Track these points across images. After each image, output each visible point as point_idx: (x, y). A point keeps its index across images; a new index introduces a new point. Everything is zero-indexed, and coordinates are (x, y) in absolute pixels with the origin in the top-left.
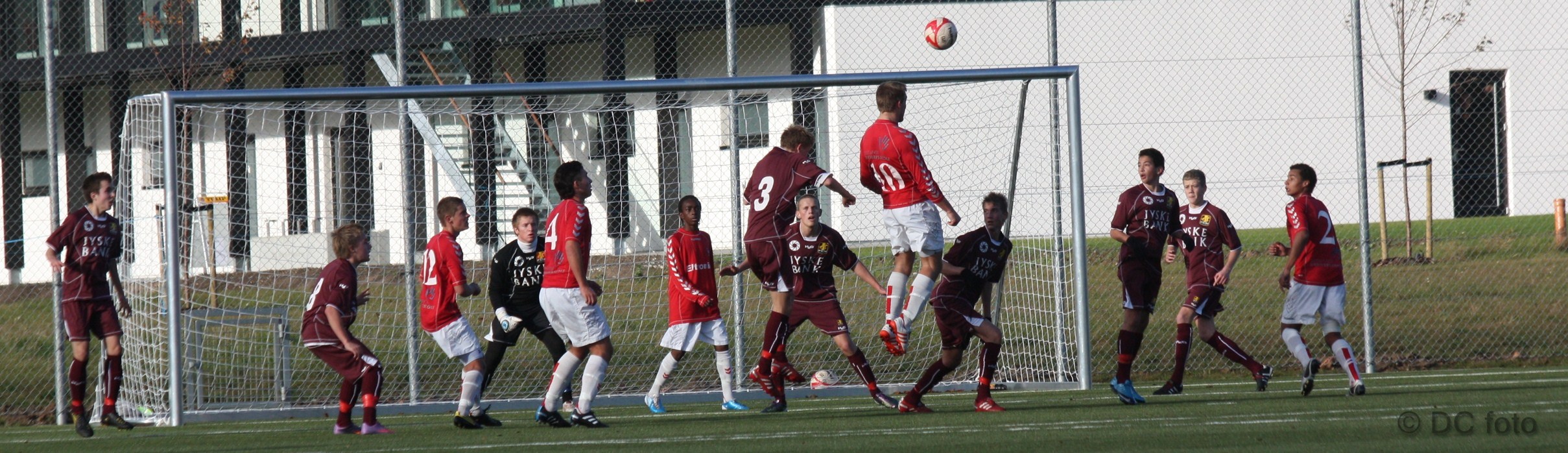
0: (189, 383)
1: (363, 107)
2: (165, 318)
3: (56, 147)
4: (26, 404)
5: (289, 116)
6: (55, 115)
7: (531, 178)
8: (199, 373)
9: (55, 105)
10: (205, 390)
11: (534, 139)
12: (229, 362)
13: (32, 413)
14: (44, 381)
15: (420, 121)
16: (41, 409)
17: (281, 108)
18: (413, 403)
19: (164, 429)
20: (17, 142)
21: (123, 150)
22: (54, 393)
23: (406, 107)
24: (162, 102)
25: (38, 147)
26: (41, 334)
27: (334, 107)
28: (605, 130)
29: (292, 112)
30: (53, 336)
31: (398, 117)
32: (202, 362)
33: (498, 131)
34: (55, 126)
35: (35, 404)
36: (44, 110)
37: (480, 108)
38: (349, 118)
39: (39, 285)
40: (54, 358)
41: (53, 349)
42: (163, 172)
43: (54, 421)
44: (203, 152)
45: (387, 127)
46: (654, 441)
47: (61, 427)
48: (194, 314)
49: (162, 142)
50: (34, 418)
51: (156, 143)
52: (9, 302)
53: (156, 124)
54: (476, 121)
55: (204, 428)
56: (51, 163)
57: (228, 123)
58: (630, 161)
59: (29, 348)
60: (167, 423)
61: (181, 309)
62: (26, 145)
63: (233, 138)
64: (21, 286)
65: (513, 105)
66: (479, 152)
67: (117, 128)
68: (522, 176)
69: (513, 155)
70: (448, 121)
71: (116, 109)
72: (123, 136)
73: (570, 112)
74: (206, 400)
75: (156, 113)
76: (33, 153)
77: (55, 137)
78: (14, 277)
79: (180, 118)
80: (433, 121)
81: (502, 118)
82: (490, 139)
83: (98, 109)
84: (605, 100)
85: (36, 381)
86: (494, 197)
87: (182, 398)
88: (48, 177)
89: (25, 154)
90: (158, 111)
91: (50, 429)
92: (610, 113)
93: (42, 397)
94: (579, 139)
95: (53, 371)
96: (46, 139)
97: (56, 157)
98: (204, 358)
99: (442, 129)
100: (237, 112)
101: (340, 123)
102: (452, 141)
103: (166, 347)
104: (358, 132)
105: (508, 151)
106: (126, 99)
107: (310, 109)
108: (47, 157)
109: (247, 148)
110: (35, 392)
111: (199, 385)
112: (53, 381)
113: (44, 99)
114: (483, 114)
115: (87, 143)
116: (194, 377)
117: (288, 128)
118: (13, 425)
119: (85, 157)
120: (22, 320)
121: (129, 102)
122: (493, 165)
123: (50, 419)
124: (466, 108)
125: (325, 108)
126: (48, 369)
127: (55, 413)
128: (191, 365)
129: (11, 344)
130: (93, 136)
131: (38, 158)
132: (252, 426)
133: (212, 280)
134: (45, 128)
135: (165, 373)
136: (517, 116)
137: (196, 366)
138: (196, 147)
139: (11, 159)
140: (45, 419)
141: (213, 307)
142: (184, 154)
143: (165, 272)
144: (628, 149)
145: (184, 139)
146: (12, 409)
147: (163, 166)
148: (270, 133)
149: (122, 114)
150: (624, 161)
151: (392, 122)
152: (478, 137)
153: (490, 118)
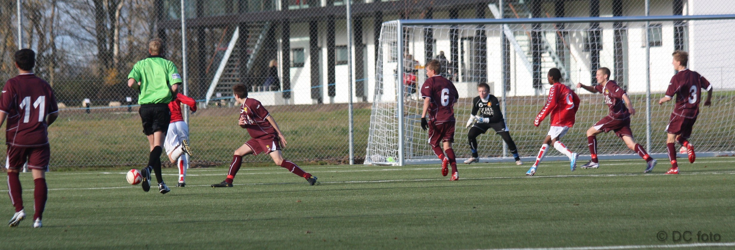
0: (407, 147)
1: (484, 27)
2: (397, 119)
3: (351, 44)
4: (337, 156)
5: (452, 31)
6: (351, 30)
7: (557, 59)
8: (412, 143)
9: (351, 25)
10: (414, 151)
11: (559, 42)
12: (424, 138)
13: (339, 159)
14: (344, 146)
15: (509, 33)
16: (343, 158)
17: (449, 28)
18: (504, 158)
19: (396, 167)
20: (334, 42)
21: (380, 45)
22: (348, 151)
23: (503, 28)
24: (397, 24)
25: (343, 44)
26: (343, 125)
27: (472, 27)
28: (591, 39)
29: (454, 30)
30: (348, 126)
31: (499, 32)
32: (413, 138)
33: (543, 39)
34: (351, 35)
35: (340, 155)
36: (346, 27)
37: (536, 28)
38: (478, 32)
39: (343, 104)
40: (349, 135)
41: (348, 132)
42: (397, 55)
43: (348, 163)
44: (414, 46)
45: (495, 36)
46: (611, 175)
47: (352, 166)
48: (410, 118)
49: (397, 43)
50: (340, 161)
51: (394, 43)
52: (329, 111)
53: (394, 34)
54: (534, 34)
55: (413, 167)
56: (349, 50)
57: (425, 34)
58: (601, 52)
59: (338, 131)
60: (397, 165)
61: (404, 115)
62: (338, 42)
63: (428, 41)
64: (335, 104)
65: (550, 27)
66: (535, 47)
67: (377, 35)
68: (554, 58)
69: (549, 49)
70: (522, 34)
71: (377, 27)
72: (380, 39)
73: (575, 30)
74: (414, 155)
75: (394, 29)
76: (341, 46)
77: (351, 39)
78: (331, 100)
79: (404, 32)
80: (515, 34)
81: (545, 33)
82: (540, 42)
83: (369, 27)
84: (591, 25)
85: (341, 146)
86: (541, 68)
87: (404, 154)
88: (347, 57)
89: (337, 47)
90: (395, 29)
91: (346, 166)
92: (593, 32)
93: (343, 153)
94: (579, 43)
95: (348, 141)
96: (347, 40)
97: (351, 48)
98: (414, 136)
99: (518, 38)
100: (430, 29)
101: (474, 34)
102: (523, 43)
103: (397, 131)
104: (482, 38)
105: (547, 48)
106: (381, 23)
107: (461, 28)
108: (347, 48)
109: (433, 45)
110: (341, 150)
111: (411, 148)
112: (348, 145)
113: (346, 23)
114: (537, 31)
115: (364, 42)
116: (409, 145)
117: (451, 37)
118: (330, 164)
119: (363, 48)
120: (335, 119)
121: (383, 24)
122: (541, 54)
123: (346, 162)
124: (529, 29)
125: (468, 28)
126: (346, 140)
127: (349, 159)
128: (408, 139)
129: (330, 129)
130: (367, 39)
131: (343, 48)
132: (434, 167)
133: (417, 102)
134: (346, 35)
135: (396, 143)
136: (551, 32)
137: (410, 140)
138: (411, 44)
139: (331, 49)
140: (344, 162)
141: (417, 114)
142: (406, 47)
143: (397, 98)
144: (600, 47)
145: (406, 41)
146: (331, 157)
147: (397, 52)
148: (443, 38)
149: (379, 30)
150: (599, 53)
151: (497, 34)
152: (535, 41)
153: (540, 33)
